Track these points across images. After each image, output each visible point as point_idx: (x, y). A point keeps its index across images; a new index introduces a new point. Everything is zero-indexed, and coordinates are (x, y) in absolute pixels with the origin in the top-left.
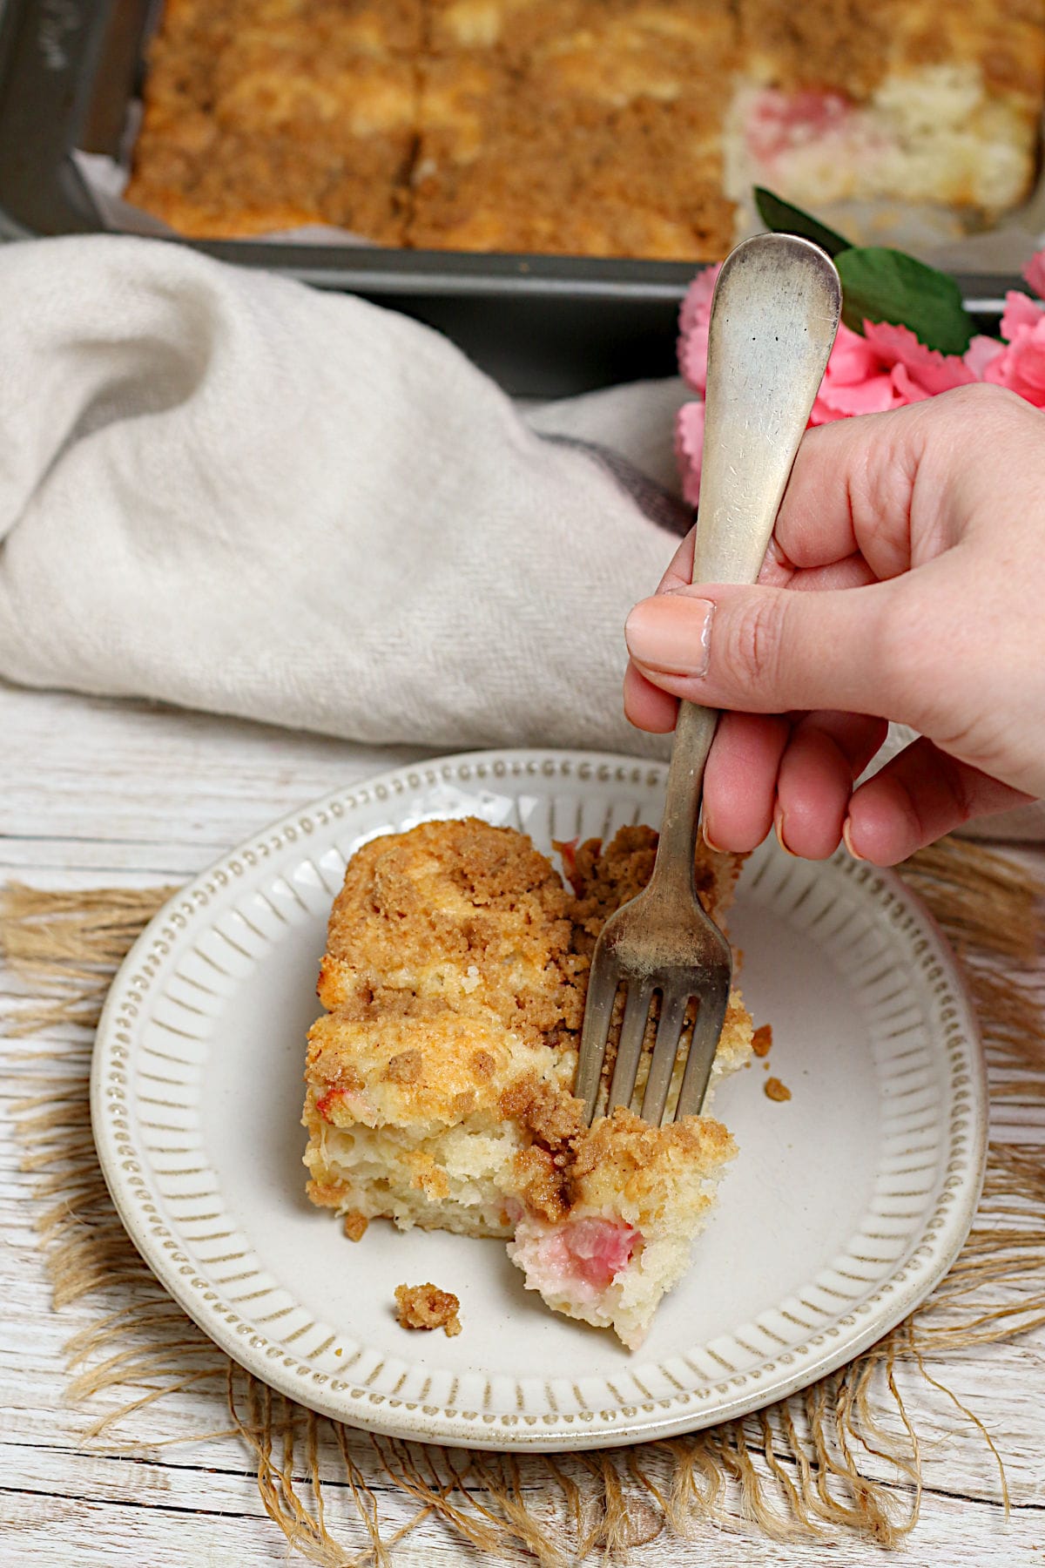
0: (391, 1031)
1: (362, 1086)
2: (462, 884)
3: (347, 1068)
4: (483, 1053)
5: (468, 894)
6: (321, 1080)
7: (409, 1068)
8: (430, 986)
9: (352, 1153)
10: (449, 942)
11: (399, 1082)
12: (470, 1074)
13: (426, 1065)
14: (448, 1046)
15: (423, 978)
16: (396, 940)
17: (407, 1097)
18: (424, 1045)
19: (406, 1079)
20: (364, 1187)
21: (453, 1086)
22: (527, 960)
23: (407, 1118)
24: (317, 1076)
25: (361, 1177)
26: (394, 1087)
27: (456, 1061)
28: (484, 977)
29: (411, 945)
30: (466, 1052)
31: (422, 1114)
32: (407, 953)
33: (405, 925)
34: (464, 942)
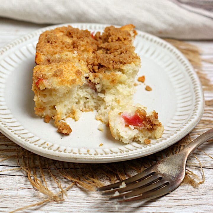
0: (55, 66)
1: (47, 79)
2: (70, 36)
3: (44, 75)
4: (79, 70)
5: (71, 38)
6: (37, 78)
7: (59, 72)
8: (64, 57)
9: (46, 98)
10: (68, 47)
11: (57, 76)
12: (75, 75)
13: (64, 73)
14: (70, 68)
15: (62, 56)
16: (54, 47)
17: (59, 80)
18: (63, 68)
19: (59, 75)
20: (49, 108)
21: (71, 77)
22: (88, 51)
23: (59, 85)
24: (36, 77)
25: (48, 106)
26: (56, 78)
27: (72, 72)
28: (78, 54)
29: (58, 49)
30: (74, 70)
31: (63, 84)
32: (58, 50)
33: (56, 44)
34: (72, 47)
